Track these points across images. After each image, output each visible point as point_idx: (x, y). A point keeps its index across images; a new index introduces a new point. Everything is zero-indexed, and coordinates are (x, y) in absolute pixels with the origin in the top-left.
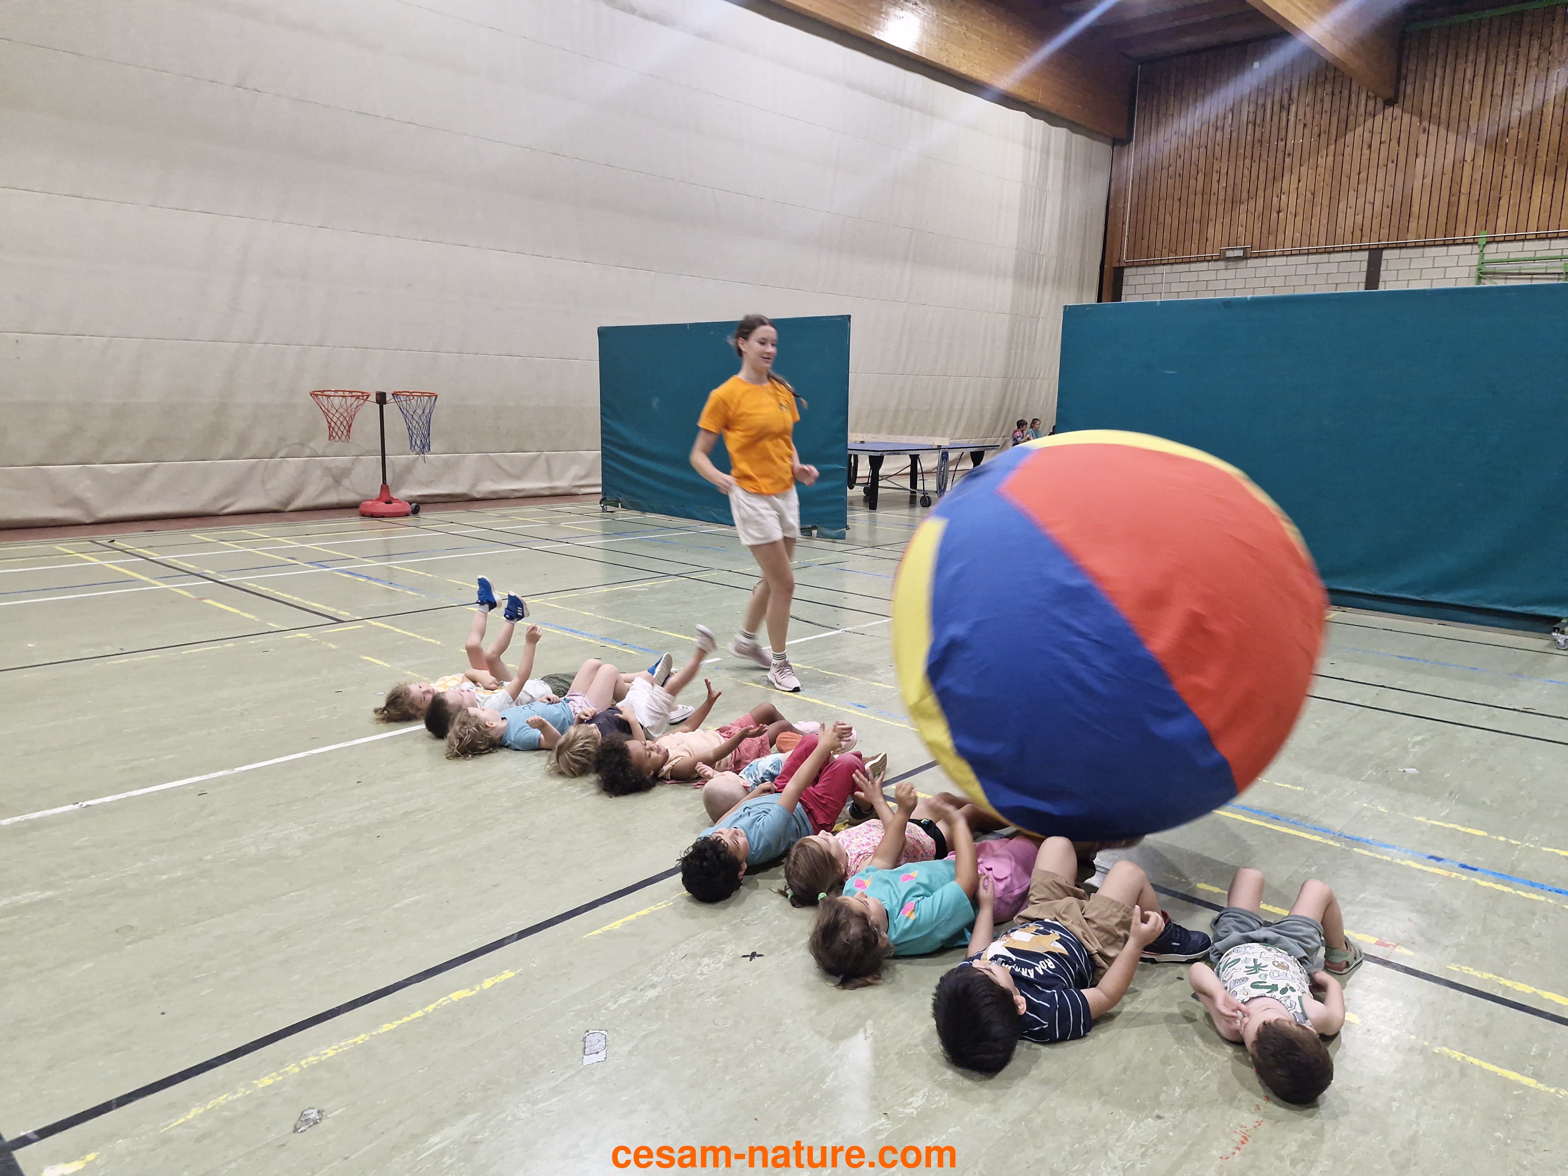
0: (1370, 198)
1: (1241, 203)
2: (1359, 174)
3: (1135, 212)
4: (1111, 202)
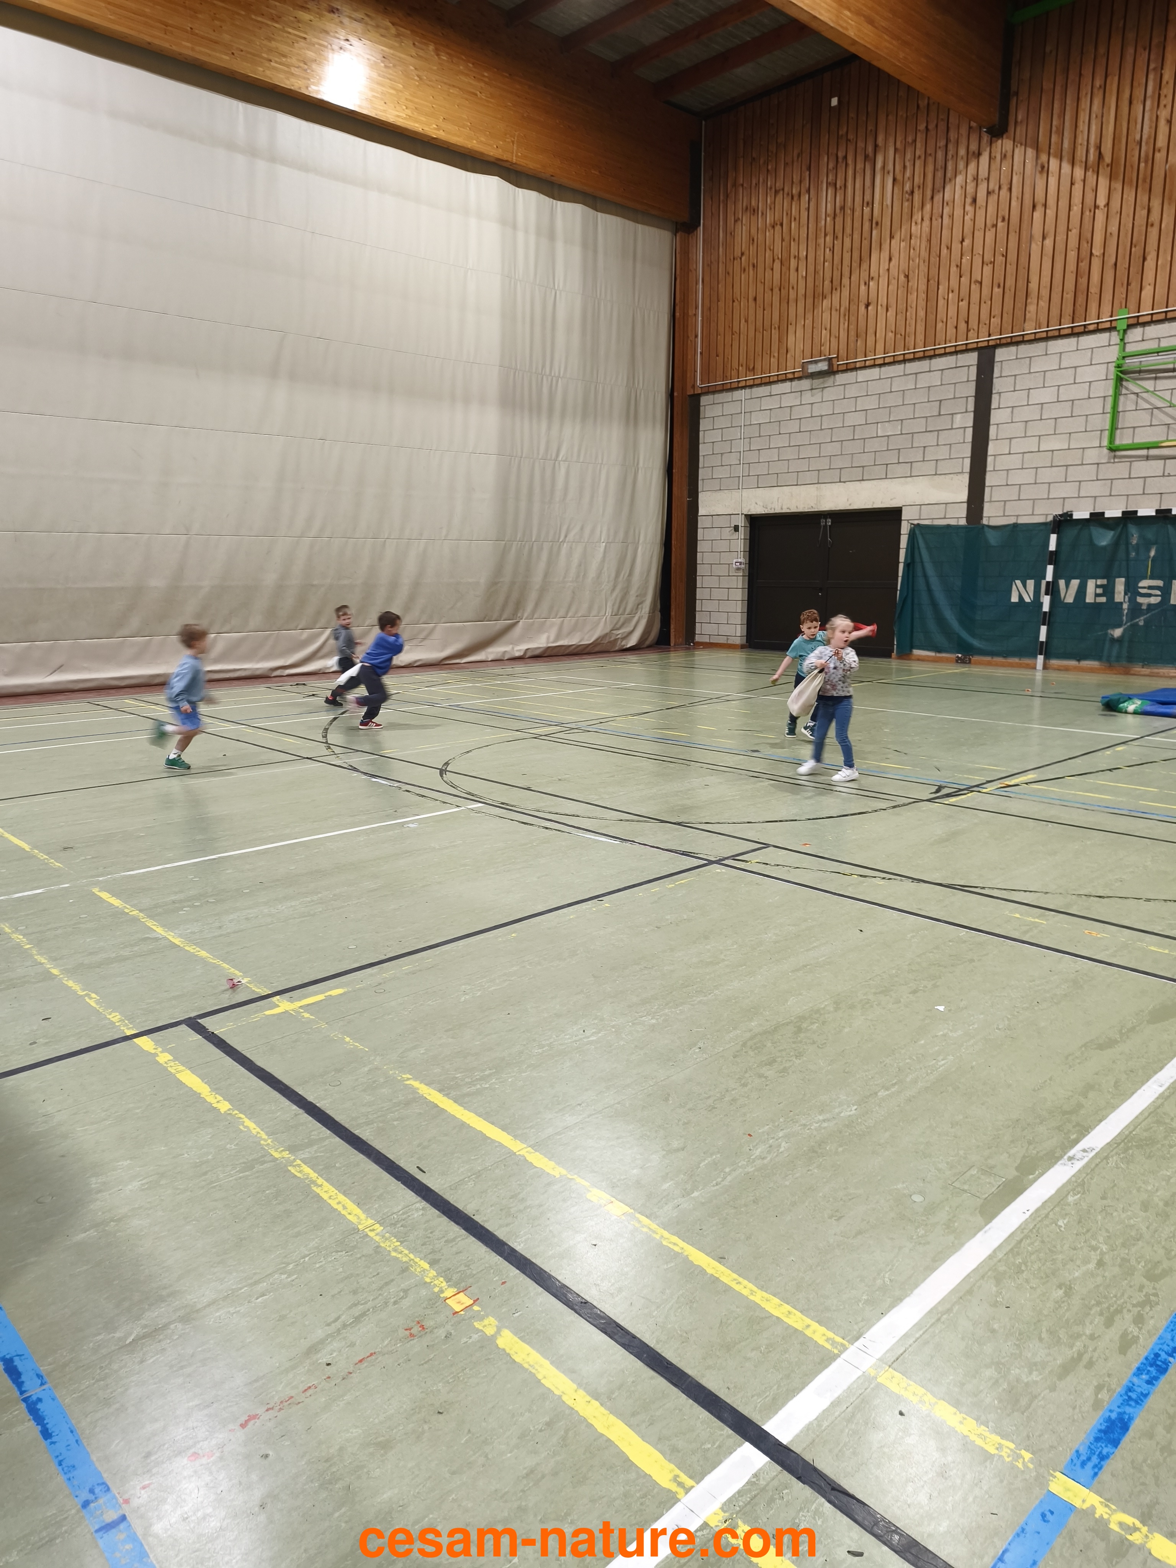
0: (977, 276)
1: (824, 297)
2: (963, 240)
3: (707, 321)
4: (677, 308)
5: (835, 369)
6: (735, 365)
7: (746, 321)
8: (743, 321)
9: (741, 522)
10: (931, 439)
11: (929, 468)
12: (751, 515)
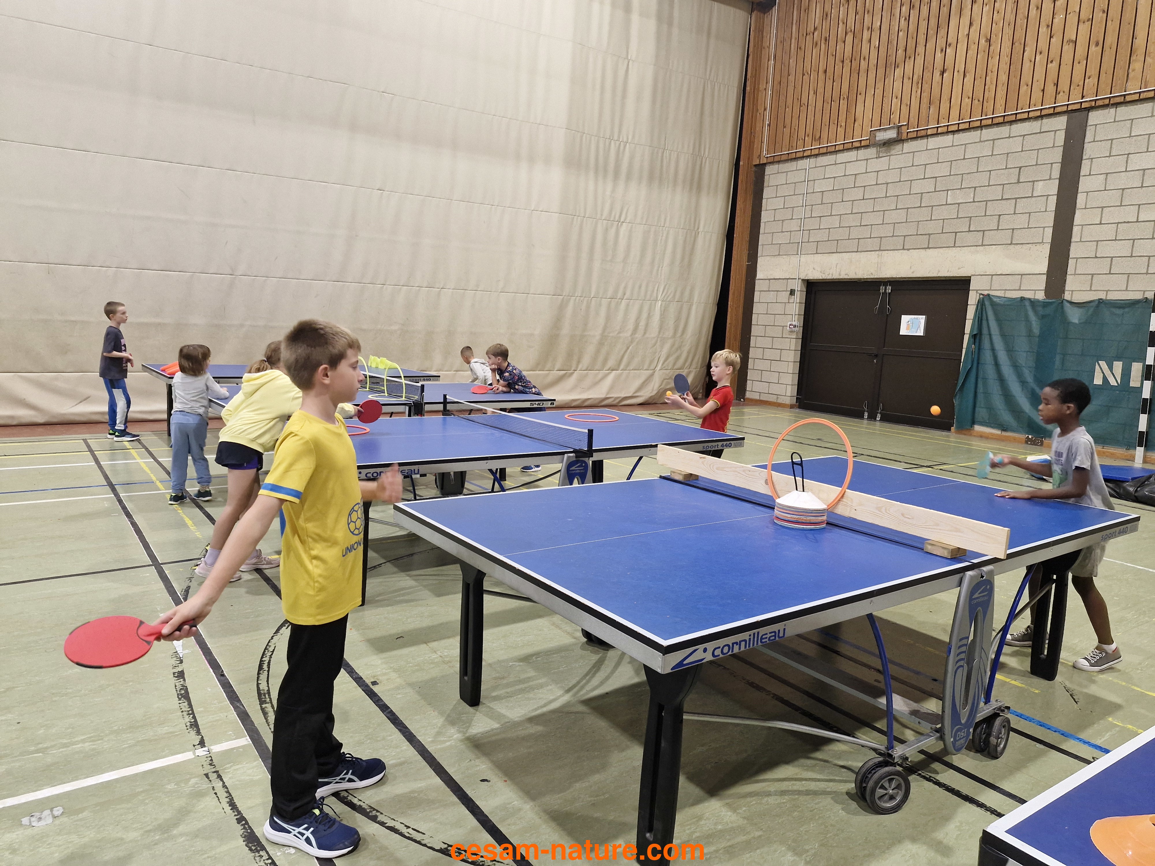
0: (1071, 34)
1: (897, 66)
3: (777, 94)
4: (748, 83)
5: (904, 136)
6: (802, 134)
7: (815, 93)
8: (812, 93)
9: (798, 287)
10: (1007, 207)
11: (1004, 237)
12: (808, 280)
